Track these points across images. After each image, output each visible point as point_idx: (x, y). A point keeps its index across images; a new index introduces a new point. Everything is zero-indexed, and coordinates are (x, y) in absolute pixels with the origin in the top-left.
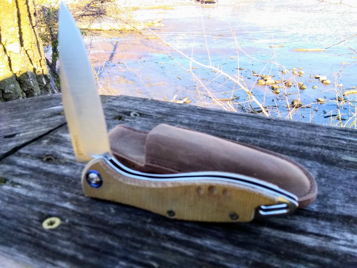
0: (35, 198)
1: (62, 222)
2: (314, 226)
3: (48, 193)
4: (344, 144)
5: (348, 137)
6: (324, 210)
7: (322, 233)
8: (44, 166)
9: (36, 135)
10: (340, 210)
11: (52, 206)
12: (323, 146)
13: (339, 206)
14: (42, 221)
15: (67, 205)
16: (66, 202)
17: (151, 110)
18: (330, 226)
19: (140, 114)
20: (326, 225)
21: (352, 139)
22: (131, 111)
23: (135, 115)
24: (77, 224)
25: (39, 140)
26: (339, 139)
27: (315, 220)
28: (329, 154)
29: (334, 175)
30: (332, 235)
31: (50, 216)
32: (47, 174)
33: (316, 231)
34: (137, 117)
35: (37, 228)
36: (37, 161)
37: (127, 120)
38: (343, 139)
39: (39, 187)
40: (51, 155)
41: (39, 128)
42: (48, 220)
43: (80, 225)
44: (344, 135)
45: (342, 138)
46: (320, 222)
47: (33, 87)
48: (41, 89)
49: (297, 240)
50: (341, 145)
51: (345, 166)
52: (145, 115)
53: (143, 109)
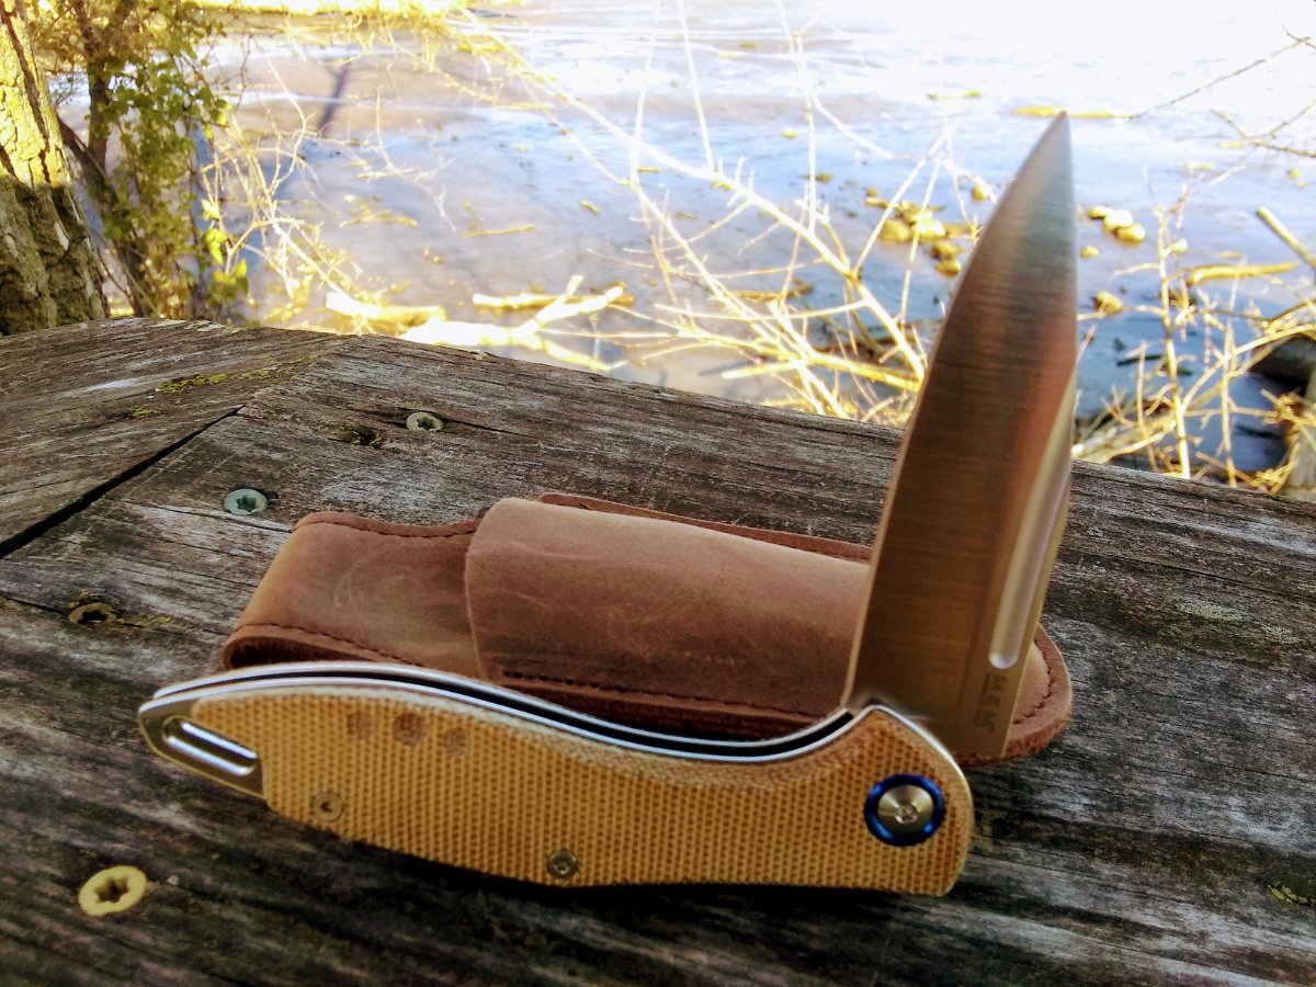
0: (45, 787)
1: (153, 886)
2: (1076, 883)
3: (94, 761)
4: (1187, 550)
5: (1202, 521)
6: (1112, 819)
7: (1102, 910)
8: (76, 647)
9: (39, 513)
10: (1166, 817)
11: (113, 817)
12: (1116, 559)
13: (1162, 800)
14: (74, 885)
15: (170, 814)
16: (164, 800)
17: (486, 404)
18: (1130, 880)
19: (445, 421)
20: (1120, 879)
21: (1216, 529)
22: (408, 405)
23: (425, 424)
24: (211, 896)
25: (50, 533)
26: (1171, 528)
27: (1079, 858)
28: (1135, 593)
29: (1150, 677)
30: (1137, 916)
31: (108, 861)
32: (89, 680)
33: (1083, 904)
34: (431, 433)
35: (56, 916)
36: (46, 624)
37: (394, 445)
38: (1187, 531)
39: (59, 738)
40: (100, 599)
41: (47, 478)
42: (99, 879)
43: (224, 900)
44: (1191, 514)
45: (1182, 524)
46: (1096, 864)
47: (18, 260)
48: (48, 267)
49: (1018, 939)
50: (1178, 556)
51: (1188, 640)
52: (461, 426)
53: (456, 398)
